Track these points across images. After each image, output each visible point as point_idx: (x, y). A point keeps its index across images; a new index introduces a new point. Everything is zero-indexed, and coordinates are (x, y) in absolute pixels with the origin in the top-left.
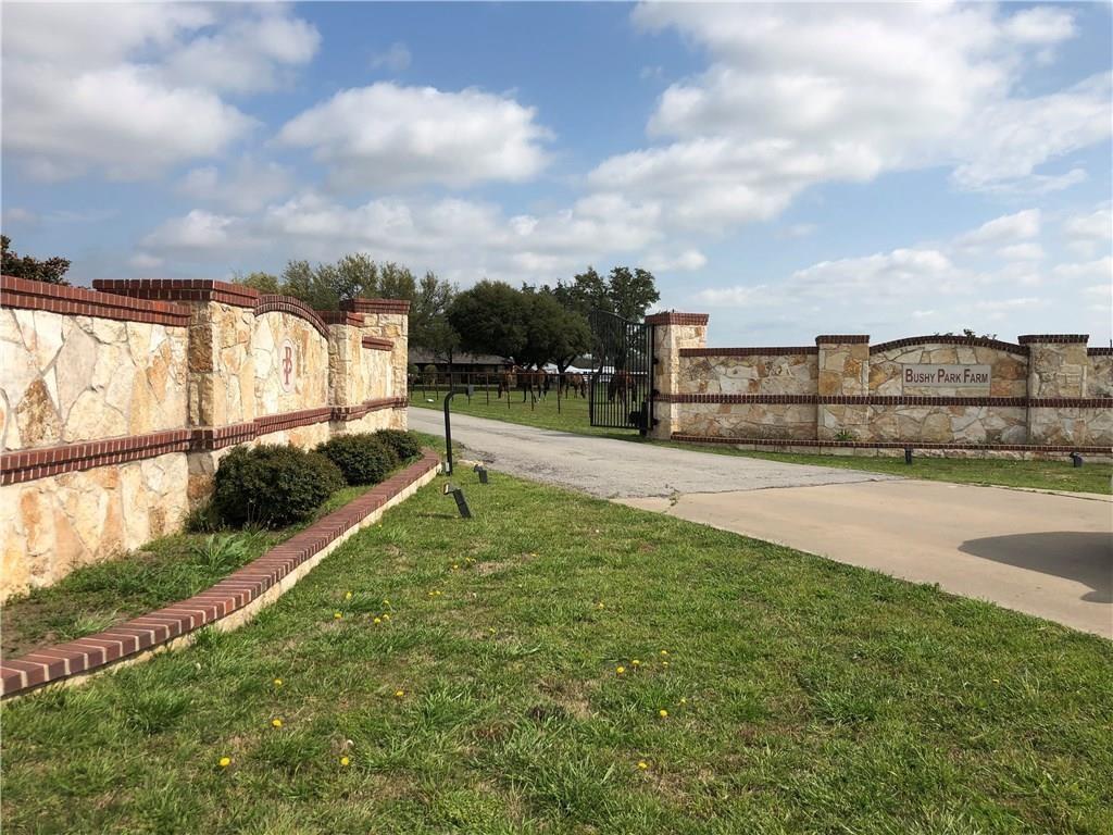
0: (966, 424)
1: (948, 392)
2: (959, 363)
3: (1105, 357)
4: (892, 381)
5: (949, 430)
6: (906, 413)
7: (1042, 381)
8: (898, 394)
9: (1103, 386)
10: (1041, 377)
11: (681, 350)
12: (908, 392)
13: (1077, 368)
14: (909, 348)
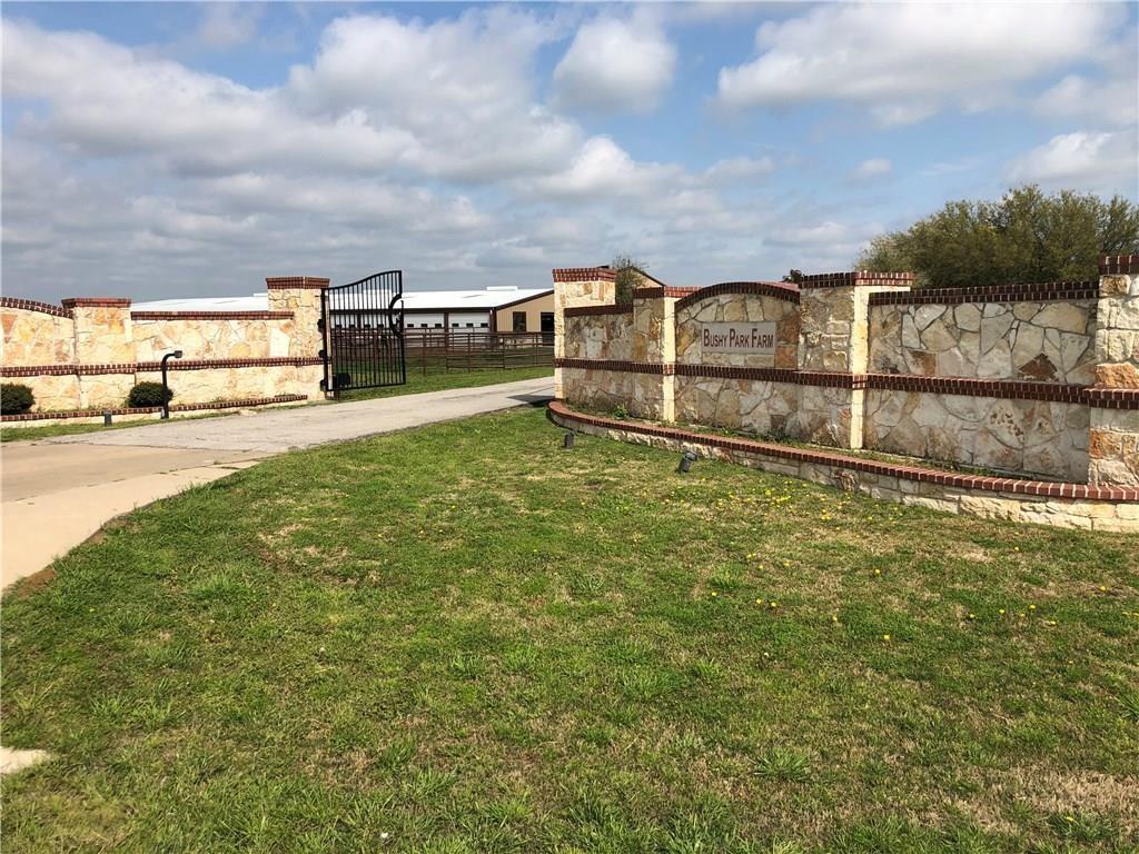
0: (752, 406)
1: (738, 361)
2: (748, 321)
3: (892, 307)
4: (694, 344)
5: (737, 412)
6: (703, 387)
7: (808, 347)
8: (697, 362)
9: (890, 355)
10: (806, 340)
11: (566, 310)
12: (705, 360)
13: (843, 325)
14: (707, 301)
